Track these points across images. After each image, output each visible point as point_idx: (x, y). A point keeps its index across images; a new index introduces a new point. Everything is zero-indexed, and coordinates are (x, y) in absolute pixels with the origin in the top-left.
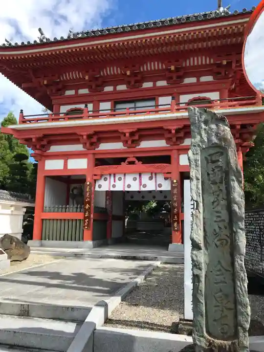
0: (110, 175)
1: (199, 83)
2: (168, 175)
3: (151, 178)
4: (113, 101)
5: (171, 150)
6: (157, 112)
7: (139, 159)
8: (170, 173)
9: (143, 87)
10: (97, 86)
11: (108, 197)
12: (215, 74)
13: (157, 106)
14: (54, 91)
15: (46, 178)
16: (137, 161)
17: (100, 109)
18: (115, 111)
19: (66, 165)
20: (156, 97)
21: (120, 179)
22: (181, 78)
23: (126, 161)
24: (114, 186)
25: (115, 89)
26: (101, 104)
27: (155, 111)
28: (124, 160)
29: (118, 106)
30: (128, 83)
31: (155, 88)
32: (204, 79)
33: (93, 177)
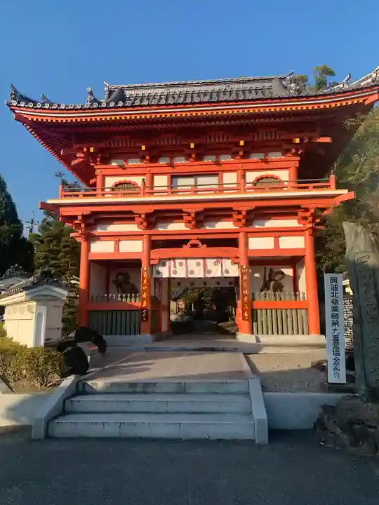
0: (170, 259)
2: (237, 260)
3: (216, 264)
4: (170, 175)
5: (238, 233)
7: (203, 241)
8: (238, 258)
11: (157, 285)
13: (221, 184)
16: (200, 244)
17: (155, 185)
19: (117, 247)
20: (220, 173)
21: (181, 264)
23: (189, 244)
24: (175, 272)
25: (171, 161)
26: (156, 178)
28: (186, 242)
31: (218, 163)
33: (150, 262)
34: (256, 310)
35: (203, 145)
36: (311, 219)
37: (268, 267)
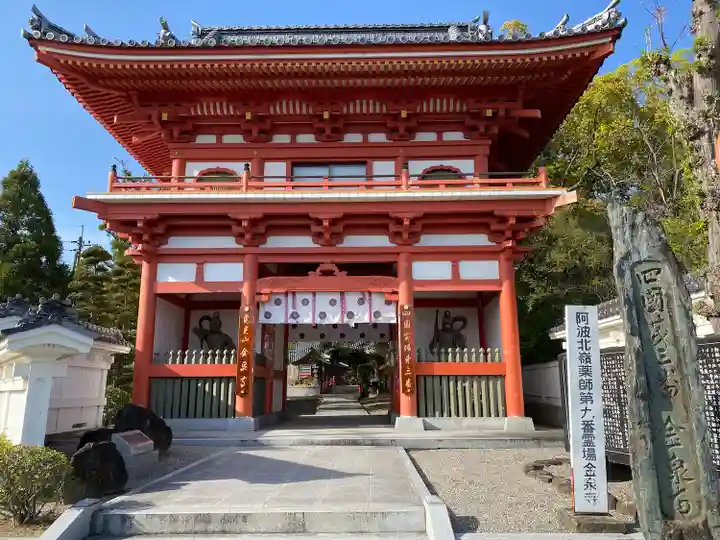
0: (286, 294)
1: (440, 143)
2: (394, 297)
3: (361, 302)
4: (289, 162)
5: (398, 254)
6: (369, 187)
7: (342, 267)
8: (396, 293)
9: (345, 141)
10: (260, 133)
11: (266, 336)
12: (468, 130)
13: (369, 177)
14: (176, 134)
15: (158, 299)
16: (337, 270)
17: (266, 175)
18: (292, 181)
19: (200, 274)
20: (368, 160)
21: (305, 302)
22: (411, 131)
23: (317, 270)
24: (295, 315)
25: (293, 139)
26: (268, 165)
27: (366, 186)
28: (314, 267)
29: (300, 171)
30: (318, 132)
31: (365, 145)
32: (449, 136)
33: (254, 298)
34: (425, 377)
35: (342, 116)
36: (509, 234)
37: (442, 310)
